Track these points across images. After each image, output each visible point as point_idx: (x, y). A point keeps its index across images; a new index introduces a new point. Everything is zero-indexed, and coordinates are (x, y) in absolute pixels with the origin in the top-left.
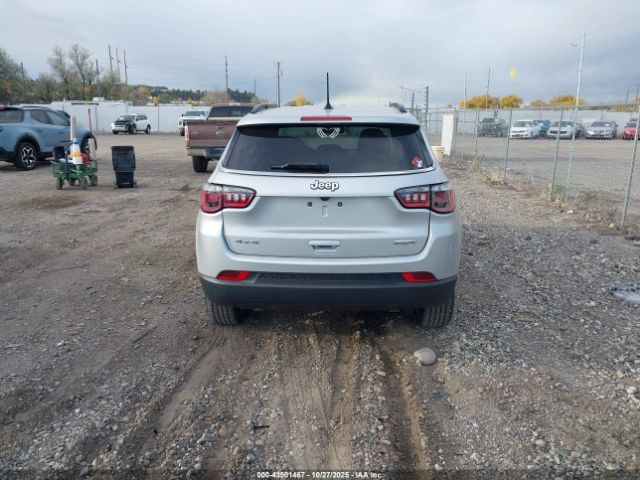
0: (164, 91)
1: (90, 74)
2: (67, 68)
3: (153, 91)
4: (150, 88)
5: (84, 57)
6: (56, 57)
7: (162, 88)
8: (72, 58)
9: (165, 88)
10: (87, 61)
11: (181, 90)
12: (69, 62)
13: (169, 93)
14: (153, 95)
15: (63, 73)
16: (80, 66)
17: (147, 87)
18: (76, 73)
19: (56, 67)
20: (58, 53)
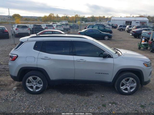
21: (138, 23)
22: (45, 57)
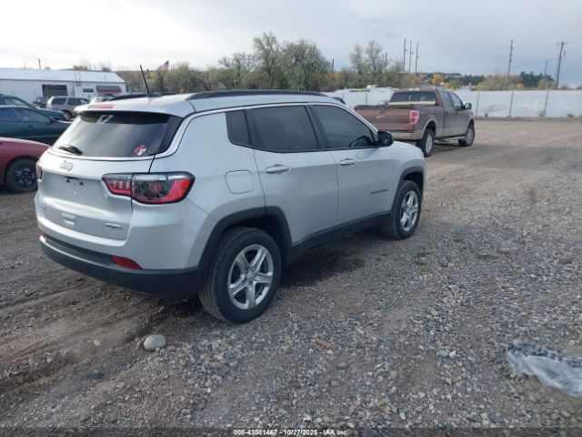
0: (457, 77)
1: (380, 65)
2: (363, 61)
3: (447, 77)
4: (444, 75)
5: (378, 52)
6: (355, 53)
7: (456, 74)
8: (368, 53)
9: (459, 74)
10: (380, 54)
11: (474, 75)
12: (365, 56)
13: (461, 79)
14: (446, 81)
15: (359, 66)
16: (373, 59)
17: (441, 74)
18: (369, 65)
19: (354, 61)
20: (358, 49)
21: (92, 91)
22: (275, 166)
